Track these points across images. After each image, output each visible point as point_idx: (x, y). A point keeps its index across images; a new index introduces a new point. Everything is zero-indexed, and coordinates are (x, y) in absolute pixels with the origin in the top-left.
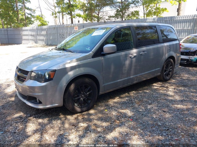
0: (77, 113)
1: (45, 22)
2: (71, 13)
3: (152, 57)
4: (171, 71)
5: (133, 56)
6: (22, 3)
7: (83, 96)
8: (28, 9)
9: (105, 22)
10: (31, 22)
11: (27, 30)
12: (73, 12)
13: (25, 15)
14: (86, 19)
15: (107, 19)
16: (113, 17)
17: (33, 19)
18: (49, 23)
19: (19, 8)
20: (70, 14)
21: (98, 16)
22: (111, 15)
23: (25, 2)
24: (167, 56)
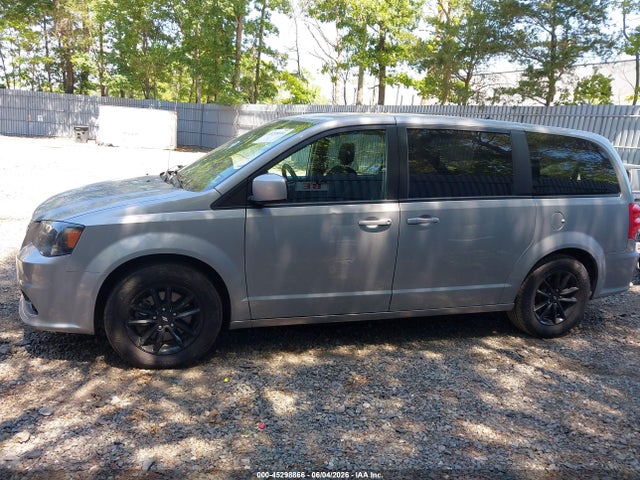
0: (140, 365)
1: (303, 93)
2: (383, 68)
3: (468, 240)
4: (572, 303)
5: (374, 224)
6: (257, 36)
7: (165, 319)
8: (270, 52)
9: (482, 107)
10: (269, 93)
11: (250, 114)
12: (388, 68)
13: (258, 68)
14: (424, 94)
15: (489, 99)
16: (512, 92)
17: (277, 83)
18: (314, 96)
19: (242, 49)
20: (380, 73)
21: (467, 85)
22: (504, 86)
23: (265, 31)
24: (549, 244)
